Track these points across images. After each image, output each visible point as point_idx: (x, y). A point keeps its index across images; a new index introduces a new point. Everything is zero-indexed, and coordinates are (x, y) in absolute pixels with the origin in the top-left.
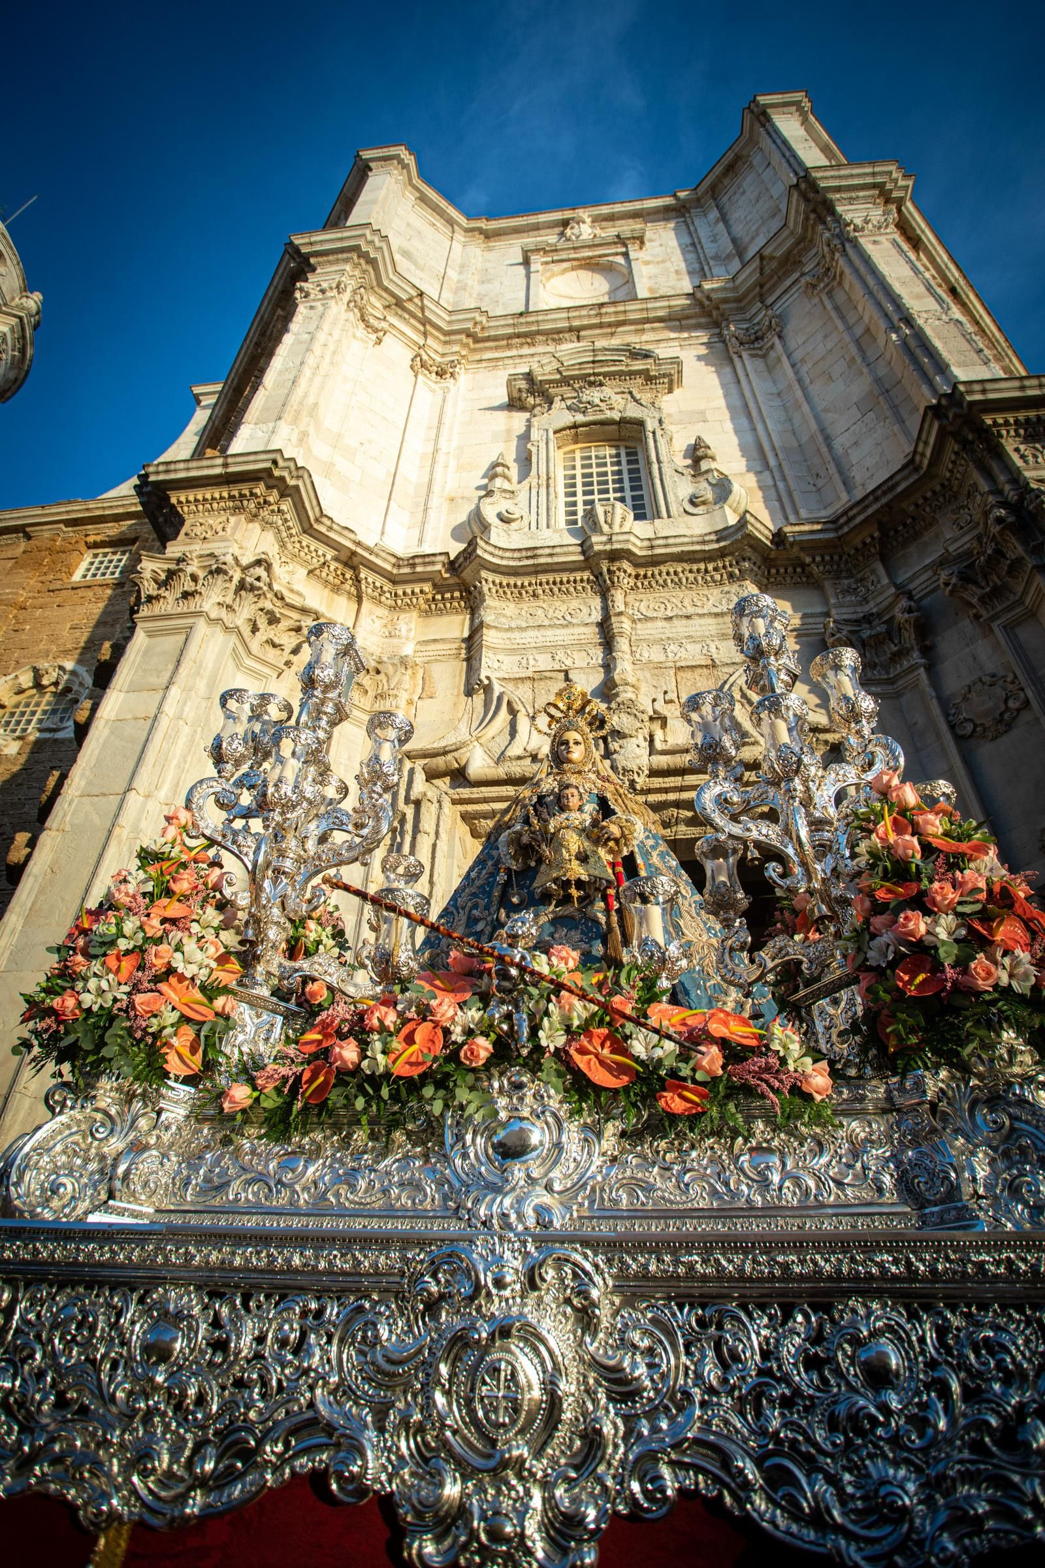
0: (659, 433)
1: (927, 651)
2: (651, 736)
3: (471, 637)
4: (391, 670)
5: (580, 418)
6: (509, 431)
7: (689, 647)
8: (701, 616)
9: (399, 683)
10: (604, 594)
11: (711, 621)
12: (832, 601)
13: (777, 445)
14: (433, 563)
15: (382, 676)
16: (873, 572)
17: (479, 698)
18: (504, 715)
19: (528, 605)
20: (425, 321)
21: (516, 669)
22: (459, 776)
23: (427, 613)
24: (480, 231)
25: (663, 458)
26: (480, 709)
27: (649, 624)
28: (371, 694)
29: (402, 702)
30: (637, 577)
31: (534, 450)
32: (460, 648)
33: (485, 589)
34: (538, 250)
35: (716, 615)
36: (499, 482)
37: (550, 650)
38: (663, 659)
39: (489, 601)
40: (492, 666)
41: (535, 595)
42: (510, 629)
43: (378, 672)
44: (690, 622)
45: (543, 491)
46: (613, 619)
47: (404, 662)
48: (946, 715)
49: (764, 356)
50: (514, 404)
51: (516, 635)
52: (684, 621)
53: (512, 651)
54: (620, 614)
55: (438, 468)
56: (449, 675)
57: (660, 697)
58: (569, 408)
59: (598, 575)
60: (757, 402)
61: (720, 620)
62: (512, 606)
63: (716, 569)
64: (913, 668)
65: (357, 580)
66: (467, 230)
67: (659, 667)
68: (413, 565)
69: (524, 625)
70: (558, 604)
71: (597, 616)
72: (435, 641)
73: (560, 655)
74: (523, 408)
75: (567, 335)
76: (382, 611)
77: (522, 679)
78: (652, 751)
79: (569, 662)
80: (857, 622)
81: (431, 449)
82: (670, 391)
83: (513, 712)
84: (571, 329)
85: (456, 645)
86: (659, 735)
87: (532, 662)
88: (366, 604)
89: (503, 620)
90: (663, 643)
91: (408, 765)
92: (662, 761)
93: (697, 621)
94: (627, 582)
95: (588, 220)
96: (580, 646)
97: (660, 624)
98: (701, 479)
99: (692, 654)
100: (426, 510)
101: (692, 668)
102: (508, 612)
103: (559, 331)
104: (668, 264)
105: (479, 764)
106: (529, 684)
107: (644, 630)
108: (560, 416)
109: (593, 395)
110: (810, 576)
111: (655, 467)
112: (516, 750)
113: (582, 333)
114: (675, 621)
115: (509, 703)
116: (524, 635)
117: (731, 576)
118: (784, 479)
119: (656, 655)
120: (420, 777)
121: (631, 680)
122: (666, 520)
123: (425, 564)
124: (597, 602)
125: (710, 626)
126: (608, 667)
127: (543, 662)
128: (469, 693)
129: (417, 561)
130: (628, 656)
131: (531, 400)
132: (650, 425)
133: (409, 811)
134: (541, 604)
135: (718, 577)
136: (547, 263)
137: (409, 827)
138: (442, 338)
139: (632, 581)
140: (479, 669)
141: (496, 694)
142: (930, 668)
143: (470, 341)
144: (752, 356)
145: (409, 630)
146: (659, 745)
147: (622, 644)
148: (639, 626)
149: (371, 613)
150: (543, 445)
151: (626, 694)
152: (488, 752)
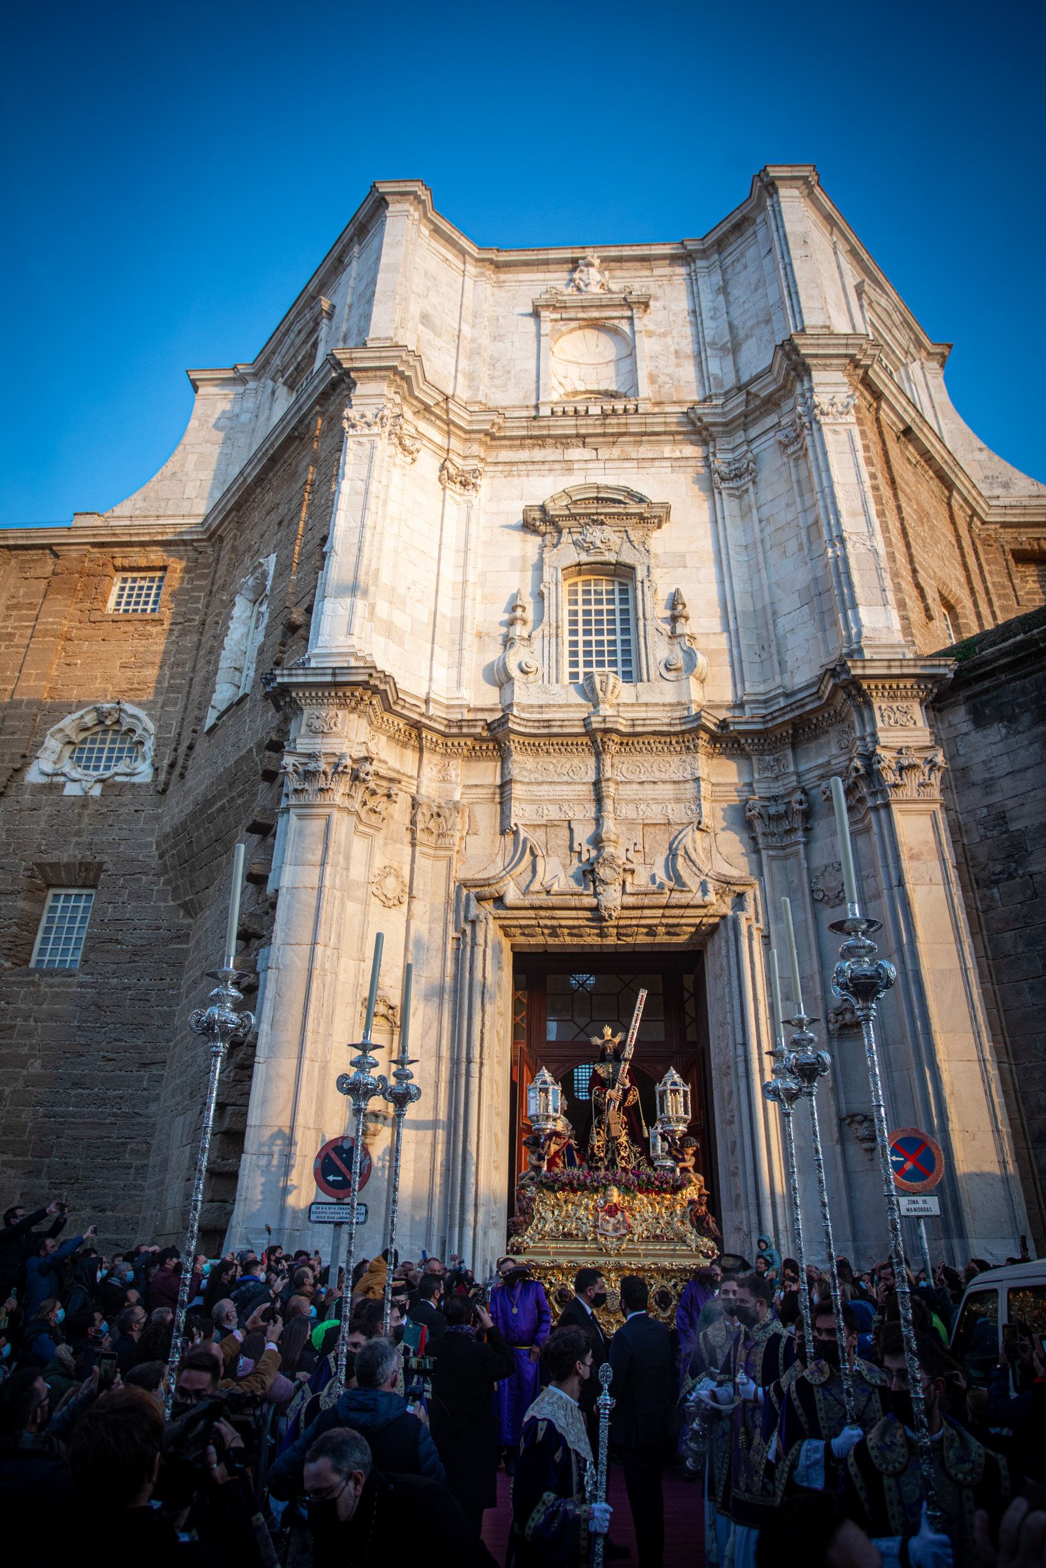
0: (646, 584)
1: (807, 830)
2: (624, 882)
3: (502, 786)
4: (447, 813)
5: (584, 558)
6: (524, 558)
7: (654, 807)
8: (664, 782)
9: (454, 824)
10: (598, 755)
11: (670, 786)
12: (756, 776)
13: (738, 609)
14: (475, 726)
15: (442, 819)
16: (785, 756)
17: (509, 839)
18: (528, 856)
19: (543, 759)
20: (449, 422)
21: (534, 817)
22: (499, 901)
23: (468, 759)
24: (491, 261)
25: (648, 615)
26: (510, 847)
27: (628, 786)
28: (436, 833)
29: (457, 841)
30: (621, 744)
31: (546, 591)
32: (494, 794)
33: (513, 747)
34: (548, 306)
35: (675, 782)
36: (519, 630)
37: (559, 802)
38: (635, 816)
39: (516, 757)
40: (520, 814)
41: (548, 752)
42: (530, 783)
43: (439, 815)
44: (657, 787)
45: (553, 640)
46: (603, 784)
47: (456, 807)
48: (810, 882)
49: (740, 497)
50: (528, 526)
51: (534, 788)
52: (652, 786)
53: (532, 802)
54: (608, 780)
55: (468, 603)
56: (486, 816)
57: (631, 848)
58: (574, 543)
59: (594, 742)
60: (728, 554)
61: (677, 786)
62: (531, 759)
63: (677, 742)
64: (797, 843)
65: (419, 737)
66: (478, 260)
67: (632, 823)
68: (461, 727)
69: (540, 779)
70: (564, 760)
71: (591, 777)
72: (476, 786)
73: (565, 808)
74: (535, 531)
75: (574, 441)
76: (436, 759)
77: (539, 826)
78: (624, 892)
79: (571, 814)
80: (768, 799)
81: (460, 579)
82: (659, 527)
83: (534, 856)
84: (578, 436)
85: (491, 791)
86: (629, 879)
87: (546, 812)
88: (426, 755)
89: (525, 773)
90: (636, 802)
91: (465, 892)
92: (630, 901)
93: (660, 786)
94: (613, 748)
95: (597, 262)
96: (580, 801)
97: (635, 786)
98: (675, 641)
99: (654, 813)
100: (461, 650)
101: (654, 825)
102: (528, 766)
103: (567, 437)
104: (669, 340)
105: (512, 896)
106: (543, 829)
107: (626, 791)
108: (569, 554)
109: (596, 534)
110: (743, 750)
111: (641, 623)
112: (536, 886)
113: (588, 440)
114: (646, 786)
115: (531, 848)
116: (540, 788)
117: (688, 748)
118: (739, 646)
119: (632, 814)
120: (473, 903)
121: (613, 837)
122: (646, 684)
123: (469, 726)
124: (592, 761)
125: (668, 791)
126: (598, 820)
127: (553, 813)
128: (503, 833)
129: (464, 723)
130: (612, 815)
131: (543, 528)
132: (640, 574)
133: (468, 929)
134: (551, 759)
135: (678, 749)
136: (556, 320)
137: (468, 939)
138: (463, 435)
139: (618, 747)
140: (509, 817)
141: (521, 838)
142: (806, 844)
143: (488, 439)
144: (731, 495)
145: (457, 776)
146: (629, 889)
147: (608, 804)
148: (621, 787)
149: (430, 762)
150: (553, 587)
151: (609, 850)
152: (517, 885)
